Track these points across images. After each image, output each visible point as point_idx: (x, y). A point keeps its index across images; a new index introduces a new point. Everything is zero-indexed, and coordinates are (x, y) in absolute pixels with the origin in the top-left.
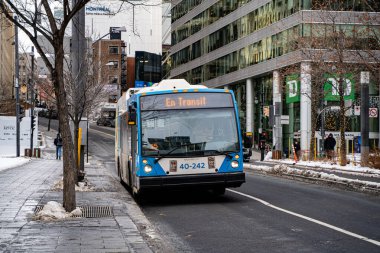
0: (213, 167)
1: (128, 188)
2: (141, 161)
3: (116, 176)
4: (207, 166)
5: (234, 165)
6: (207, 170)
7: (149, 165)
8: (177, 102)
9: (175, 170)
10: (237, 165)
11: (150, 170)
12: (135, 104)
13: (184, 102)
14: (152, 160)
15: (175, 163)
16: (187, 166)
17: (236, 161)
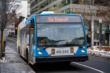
0: (73, 52)
1: (26, 60)
2: (36, 49)
3: (18, 54)
4: (69, 51)
5: (83, 51)
6: (70, 54)
7: (41, 51)
8: (54, 19)
9: (54, 54)
10: (84, 52)
11: (41, 53)
12: (33, 20)
13: (58, 19)
14: (42, 48)
15: (54, 50)
16: (60, 52)
17: (84, 50)
